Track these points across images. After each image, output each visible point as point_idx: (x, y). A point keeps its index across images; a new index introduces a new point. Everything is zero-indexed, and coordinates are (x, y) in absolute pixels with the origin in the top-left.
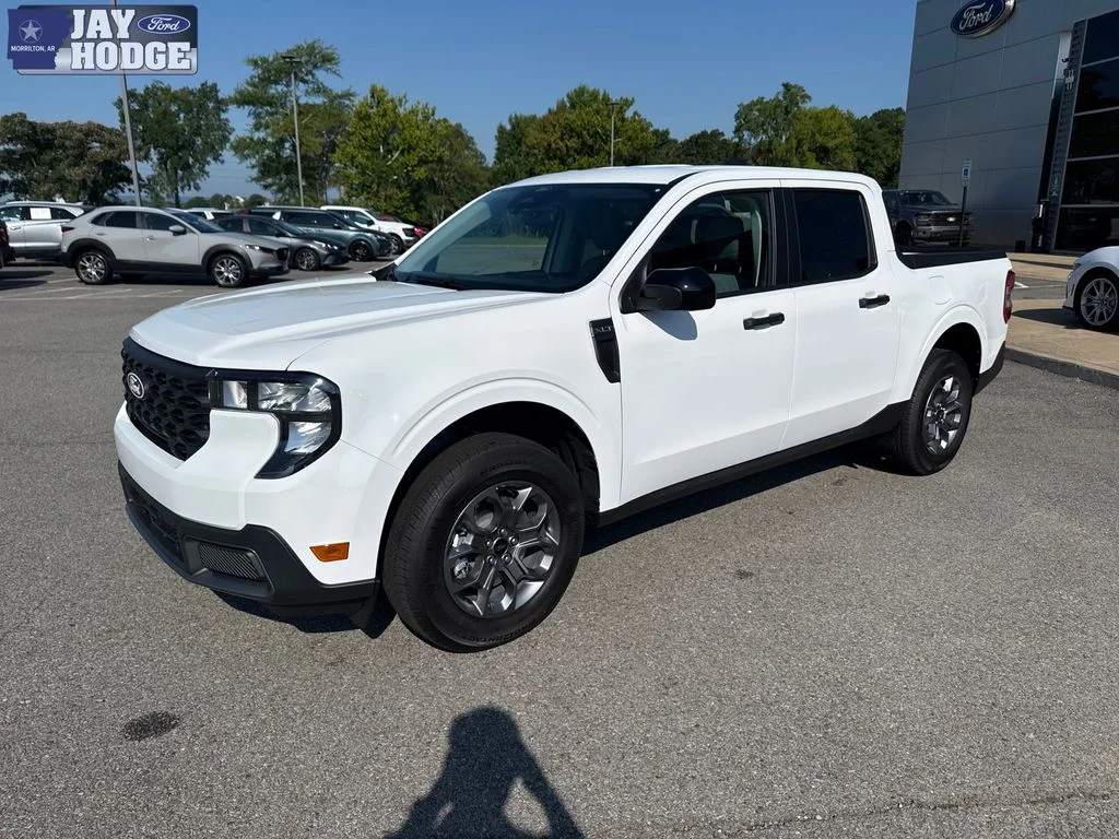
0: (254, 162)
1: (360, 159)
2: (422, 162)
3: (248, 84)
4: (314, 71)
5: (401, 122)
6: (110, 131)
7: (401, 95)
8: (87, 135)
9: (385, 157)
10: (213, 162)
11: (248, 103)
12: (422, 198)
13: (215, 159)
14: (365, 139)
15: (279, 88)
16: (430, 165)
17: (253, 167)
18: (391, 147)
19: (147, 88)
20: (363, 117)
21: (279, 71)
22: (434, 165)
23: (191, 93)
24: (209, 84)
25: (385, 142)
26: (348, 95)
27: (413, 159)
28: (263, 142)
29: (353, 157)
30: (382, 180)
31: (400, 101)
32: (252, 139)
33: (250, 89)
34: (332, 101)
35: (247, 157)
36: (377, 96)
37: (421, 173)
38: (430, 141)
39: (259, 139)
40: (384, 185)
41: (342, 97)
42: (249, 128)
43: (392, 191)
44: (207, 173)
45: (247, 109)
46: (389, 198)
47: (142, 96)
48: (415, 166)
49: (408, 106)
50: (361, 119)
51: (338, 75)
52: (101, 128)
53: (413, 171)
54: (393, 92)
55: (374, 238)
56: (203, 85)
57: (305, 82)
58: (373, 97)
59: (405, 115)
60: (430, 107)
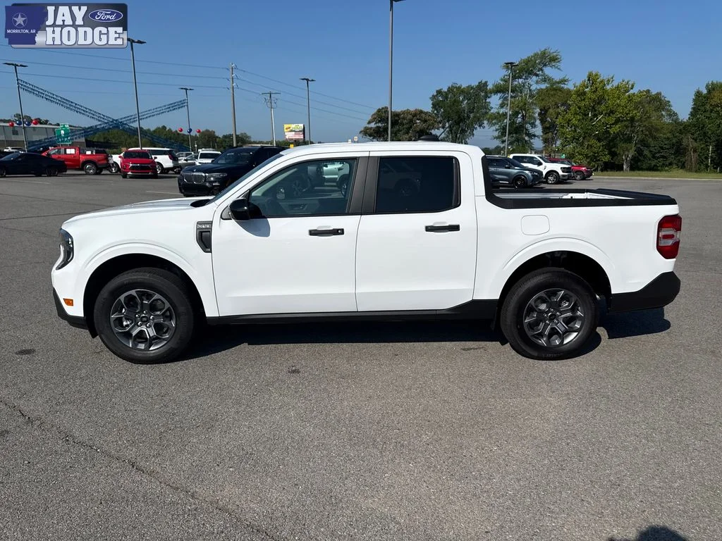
0: (497, 127)
1: (574, 121)
2: (618, 121)
3: (502, 80)
4: (544, 68)
5: (608, 95)
6: (426, 113)
7: (610, 77)
8: (413, 117)
9: (591, 119)
10: (478, 128)
11: (500, 92)
12: (615, 146)
13: (480, 126)
14: (580, 108)
15: (520, 81)
16: (624, 123)
17: (496, 130)
18: (597, 112)
19: (449, 88)
20: (580, 93)
21: (522, 70)
22: (626, 123)
23: (472, 88)
24: (483, 82)
25: (593, 109)
26: (563, 81)
27: (612, 119)
28: (505, 115)
29: (570, 120)
30: (587, 135)
31: (609, 81)
32: (498, 113)
33: (502, 83)
34: (552, 86)
35: (494, 124)
36: (592, 79)
37: (615, 129)
38: (626, 107)
39: (503, 113)
40: (588, 138)
41: (559, 83)
42: (497, 107)
43: (593, 141)
44: (473, 135)
45: (499, 95)
46: (590, 146)
47: (445, 92)
48: (613, 124)
49: (615, 84)
50: (579, 95)
51: (559, 69)
52: (421, 112)
53: (611, 128)
54: (604, 76)
55: (530, 174)
56: (479, 83)
57: (537, 75)
58: (589, 80)
59: (612, 90)
60: (631, 83)
